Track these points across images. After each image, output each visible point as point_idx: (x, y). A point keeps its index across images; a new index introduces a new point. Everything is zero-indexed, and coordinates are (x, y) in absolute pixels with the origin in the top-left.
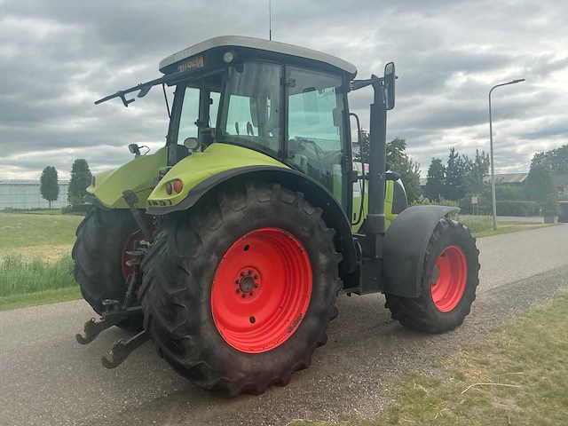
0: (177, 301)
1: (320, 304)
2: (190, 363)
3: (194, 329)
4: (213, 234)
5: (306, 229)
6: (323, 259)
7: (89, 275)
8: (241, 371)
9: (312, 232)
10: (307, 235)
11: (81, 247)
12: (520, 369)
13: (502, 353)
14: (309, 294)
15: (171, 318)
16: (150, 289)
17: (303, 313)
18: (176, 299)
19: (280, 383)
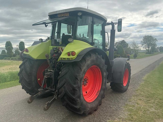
0: (76, 89)
1: (104, 87)
2: (78, 107)
3: (79, 97)
4: (84, 68)
5: (102, 65)
6: (105, 74)
7: (28, 81)
8: (88, 108)
9: (103, 66)
10: (102, 67)
11: (24, 72)
12: (149, 100)
13: (143, 96)
14: (101, 84)
15: (74, 94)
16: (65, 85)
17: (100, 89)
18: (76, 88)
19: (95, 110)
